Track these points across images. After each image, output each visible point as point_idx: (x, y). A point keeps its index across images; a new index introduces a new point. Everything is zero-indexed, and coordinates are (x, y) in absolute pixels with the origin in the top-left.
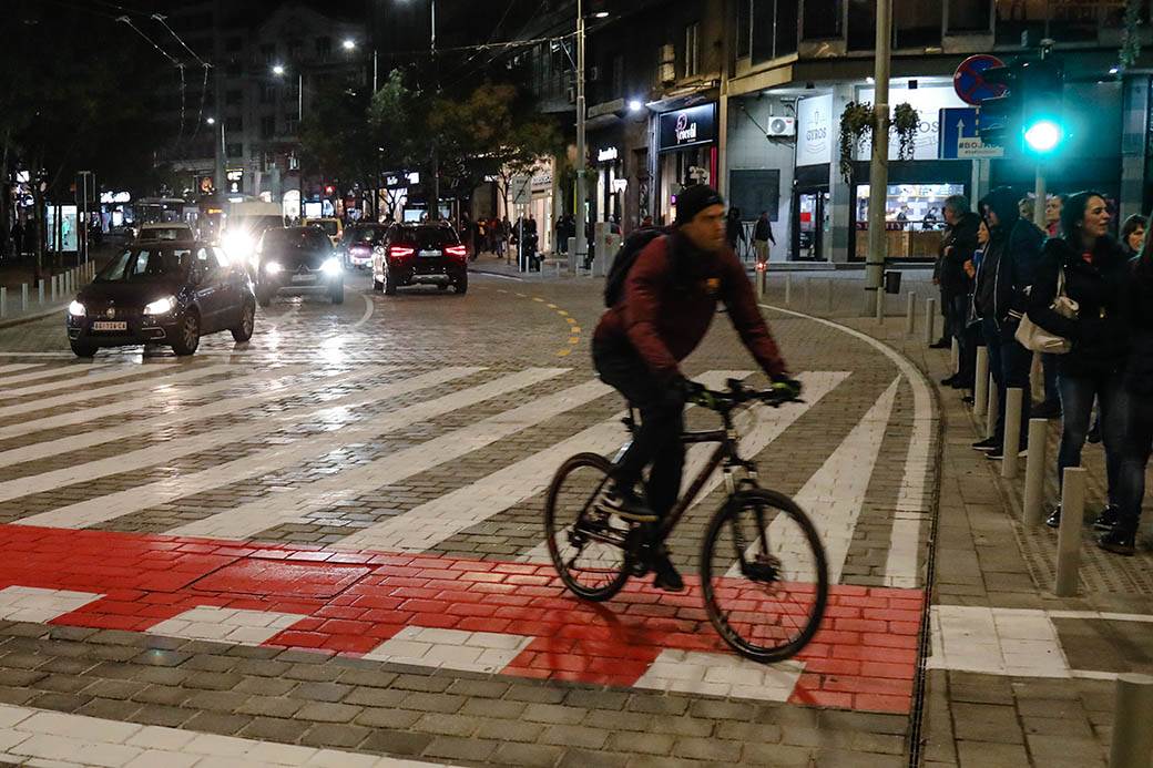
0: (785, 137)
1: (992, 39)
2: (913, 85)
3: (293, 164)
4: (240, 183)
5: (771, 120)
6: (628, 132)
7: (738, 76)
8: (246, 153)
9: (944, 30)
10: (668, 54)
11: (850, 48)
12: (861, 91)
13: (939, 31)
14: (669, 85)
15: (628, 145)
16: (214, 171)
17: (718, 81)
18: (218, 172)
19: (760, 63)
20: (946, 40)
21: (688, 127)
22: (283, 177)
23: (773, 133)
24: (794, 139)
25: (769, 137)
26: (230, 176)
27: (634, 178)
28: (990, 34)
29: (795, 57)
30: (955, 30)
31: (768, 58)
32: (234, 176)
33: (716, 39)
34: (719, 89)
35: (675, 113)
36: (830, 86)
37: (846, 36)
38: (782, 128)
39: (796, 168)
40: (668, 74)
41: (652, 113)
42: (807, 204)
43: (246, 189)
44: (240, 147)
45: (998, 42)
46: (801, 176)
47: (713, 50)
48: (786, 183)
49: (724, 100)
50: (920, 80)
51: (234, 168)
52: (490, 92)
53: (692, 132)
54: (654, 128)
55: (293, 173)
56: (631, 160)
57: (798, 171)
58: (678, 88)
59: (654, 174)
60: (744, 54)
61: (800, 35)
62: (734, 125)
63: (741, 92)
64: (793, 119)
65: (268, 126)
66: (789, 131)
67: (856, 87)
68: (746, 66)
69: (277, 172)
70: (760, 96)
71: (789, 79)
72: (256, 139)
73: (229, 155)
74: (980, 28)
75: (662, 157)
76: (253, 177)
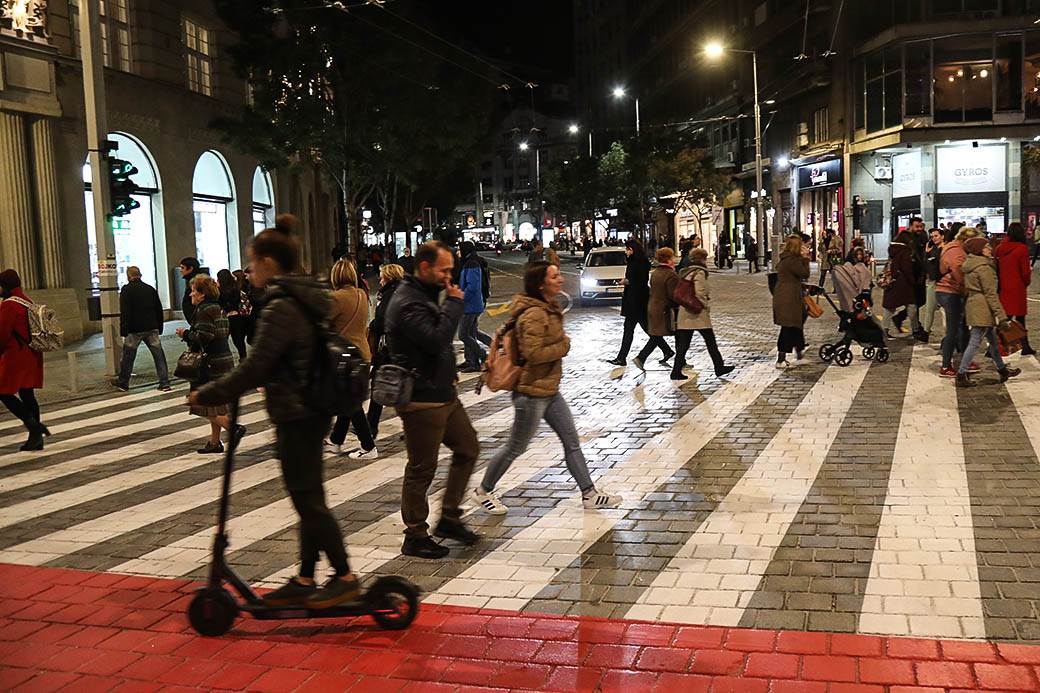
0: (886, 179)
1: (1023, 115)
2: (975, 145)
3: (525, 206)
4: (492, 219)
5: (877, 169)
6: (774, 179)
7: (856, 141)
8: (495, 200)
9: (994, 110)
10: (804, 128)
11: (936, 122)
12: (939, 150)
13: (991, 110)
14: (804, 148)
15: (774, 187)
16: (475, 212)
17: (843, 145)
18: (478, 212)
19: (874, 132)
20: (995, 117)
21: (820, 175)
22: (519, 214)
23: (879, 177)
24: (891, 180)
25: (876, 180)
26: (486, 215)
27: (779, 209)
28: (1022, 112)
29: (901, 127)
30: (1000, 110)
31: (881, 129)
32: (488, 214)
33: (839, 118)
34: (842, 150)
35: (809, 167)
36: (919, 146)
37: (932, 114)
38: (884, 175)
39: (893, 199)
40: (804, 141)
41: (793, 167)
42: (903, 222)
43: (496, 223)
44: (491, 197)
45: (1027, 117)
46: (897, 205)
47: (837, 126)
48: (887, 209)
49: (847, 157)
50: (980, 142)
51: (487, 209)
52: (690, 154)
53: (824, 177)
54: (795, 176)
55: (526, 211)
56: (777, 196)
57: (894, 201)
58: (810, 150)
59: (795, 205)
60: (860, 127)
61: (904, 113)
62: (854, 172)
63: (860, 151)
64: (890, 168)
65: (508, 184)
66: (888, 176)
67: (936, 147)
68: (863, 135)
69: (516, 211)
70: (873, 153)
71: (898, 141)
72: (501, 191)
73: (485, 201)
74: (1016, 108)
75: (800, 194)
76: (500, 215)
